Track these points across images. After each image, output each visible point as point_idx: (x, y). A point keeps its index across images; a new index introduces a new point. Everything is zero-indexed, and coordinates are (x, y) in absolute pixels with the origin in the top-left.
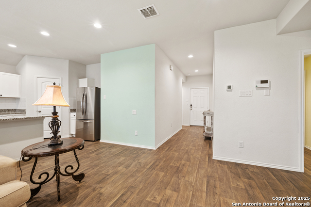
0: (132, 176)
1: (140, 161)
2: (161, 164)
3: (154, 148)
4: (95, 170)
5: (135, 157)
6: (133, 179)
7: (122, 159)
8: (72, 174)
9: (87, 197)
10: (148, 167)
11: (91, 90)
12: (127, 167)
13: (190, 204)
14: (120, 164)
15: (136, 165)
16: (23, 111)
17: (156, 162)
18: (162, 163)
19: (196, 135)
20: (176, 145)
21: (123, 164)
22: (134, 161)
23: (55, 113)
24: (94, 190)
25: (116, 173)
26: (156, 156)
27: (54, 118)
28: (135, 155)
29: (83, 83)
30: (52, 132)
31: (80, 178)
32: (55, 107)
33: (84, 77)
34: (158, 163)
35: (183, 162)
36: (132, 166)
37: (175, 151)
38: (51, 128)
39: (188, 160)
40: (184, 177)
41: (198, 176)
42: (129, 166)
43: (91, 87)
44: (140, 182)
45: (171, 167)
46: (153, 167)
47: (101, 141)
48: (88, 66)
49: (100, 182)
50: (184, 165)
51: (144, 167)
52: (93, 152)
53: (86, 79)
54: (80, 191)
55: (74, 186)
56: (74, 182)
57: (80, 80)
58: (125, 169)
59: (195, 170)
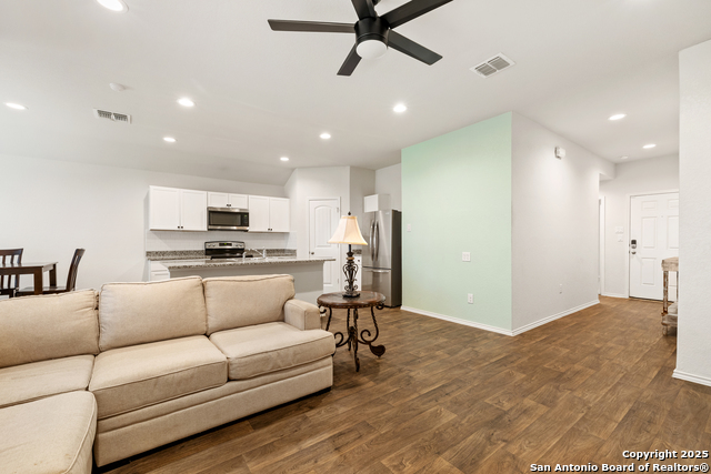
0: (460, 367)
1: (477, 349)
2: (520, 361)
3: (510, 333)
4: (399, 347)
5: (468, 342)
6: (463, 371)
7: (442, 340)
8: (369, 343)
9: (392, 376)
10: (494, 360)
11: (385, 217)
12: (451, 353)
13: (573, 428)
14: (439, 347)
15: (468, 354)
16: (293, 253)
17: (510, 356)
18: (525, 359)
19: (641, 321)
20: (569, 336)
21: (443, 348)
22: (465, 347)
24: (400, 371)
25: (433, 358)
26: (512, 348)
27: (349, 260)
28: (467, 339)
29: (372, 204)
31: (379, 351)
32: (350, 247)
33: (373, 193)
34: (515, 358)
35: (577, 367)
36: (461, 353)
37: (563, 345)
39: (596, 366)
40: (572, 390)
41: (609, 395)
42: (456, 353)
43: (384, 211)
44: (475, 378)
45: (545, 370)
46: (503, 362)
47: (402, 308)
48: (379, 172)
49: (408, 363)
50: (578, 372)
51: (484, 359)
52: (392, 323)
53: (376, 196)
54: (381, 368)
55: (372, 361)
56: (372, 356)
57: (366, 198)
58: (447, 356)
59: (607, 385)
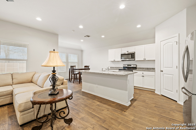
8: (64, 118)
23: (54, 71)
27: (53, 75)
30: (51, 84)
32: (54, 67)
38: (51, 82)
